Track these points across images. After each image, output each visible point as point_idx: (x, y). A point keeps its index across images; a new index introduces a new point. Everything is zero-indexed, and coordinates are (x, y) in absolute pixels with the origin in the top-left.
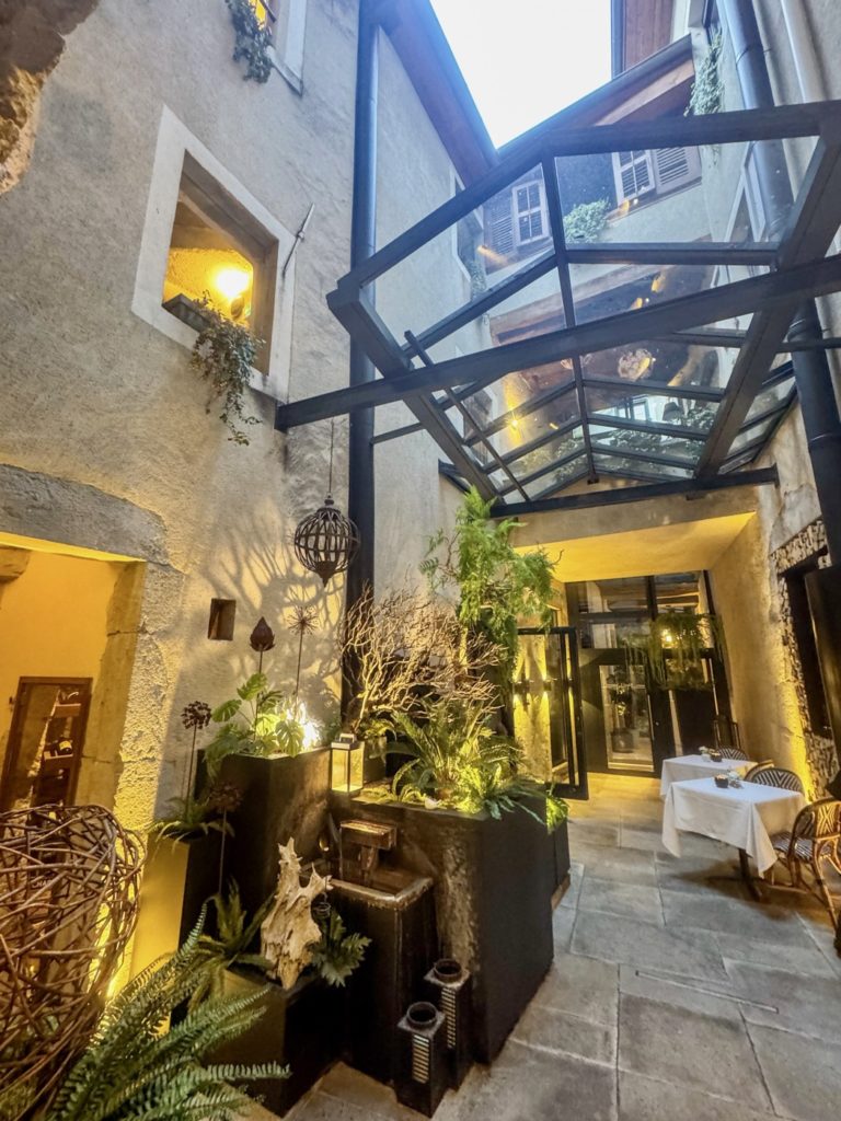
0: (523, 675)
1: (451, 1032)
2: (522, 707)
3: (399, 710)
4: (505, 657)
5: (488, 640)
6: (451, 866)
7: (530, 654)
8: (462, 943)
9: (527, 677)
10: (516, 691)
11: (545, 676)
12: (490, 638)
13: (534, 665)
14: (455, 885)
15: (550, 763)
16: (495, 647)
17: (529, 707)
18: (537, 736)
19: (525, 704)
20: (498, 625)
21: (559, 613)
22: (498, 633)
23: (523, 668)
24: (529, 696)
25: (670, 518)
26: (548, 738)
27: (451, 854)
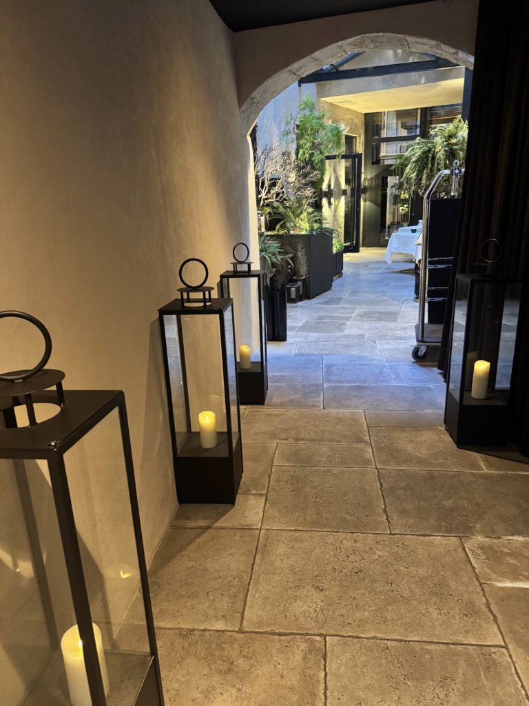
0: (329, 186)
1: (301, 289)
2: (328, 206)
3: (278, 201)
4: (319, 176)
5: (312, 168)
6: (300, 250)
7: (335, 171)
8: (303, 270)
9: (332, 187)
10: (325, 196)
11: (343, 186)
12: (313, 168)
13: (337, 179)
14: (301, 255)
15: (343, 240)
16: (316, 172)
17: (333, 206)
18: (335, 223)
19: (330, 204)
20: (316, 161)
21: (358, 139)
22: (317, 164)
23: (330, 181)
24: (332, 200)
25: (425, 79)
26: (343, 225)
27: (300, 246)
